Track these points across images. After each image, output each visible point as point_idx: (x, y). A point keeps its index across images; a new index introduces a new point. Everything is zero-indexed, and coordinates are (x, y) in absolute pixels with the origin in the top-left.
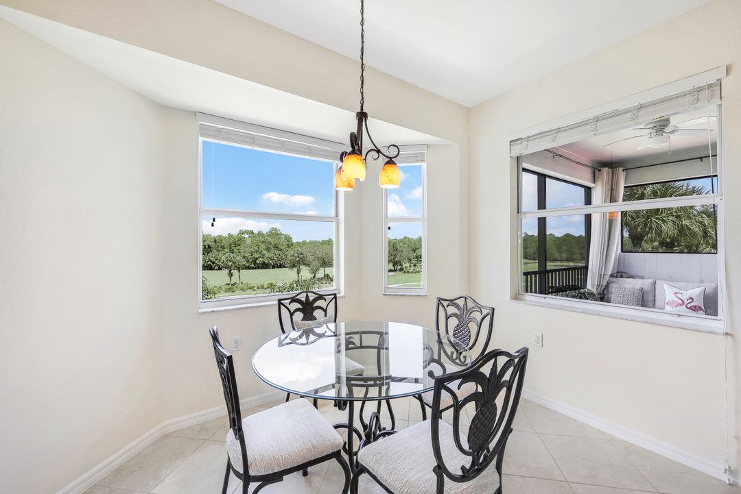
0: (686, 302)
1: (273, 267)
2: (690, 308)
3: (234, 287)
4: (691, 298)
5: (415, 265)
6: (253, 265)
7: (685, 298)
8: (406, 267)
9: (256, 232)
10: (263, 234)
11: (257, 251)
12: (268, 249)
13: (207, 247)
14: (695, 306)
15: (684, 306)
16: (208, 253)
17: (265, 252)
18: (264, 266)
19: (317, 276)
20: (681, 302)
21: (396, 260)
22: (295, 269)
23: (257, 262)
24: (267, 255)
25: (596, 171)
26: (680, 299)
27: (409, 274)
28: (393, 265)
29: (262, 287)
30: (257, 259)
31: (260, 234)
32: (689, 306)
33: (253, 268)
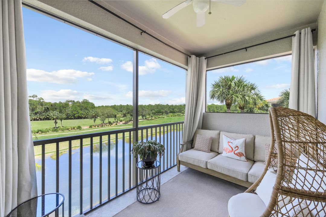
0: (234, 150)
1: (84, 118)
2: (236, 154)
3: (58, 129)
4: (237, 147)
5: (152, 117)
6: (73, 118)
7: (233, 146)
8: (148, 118)
9: (75, 101)
10: (79, 102)
11: (75, 111)
12: (81, 110)
13: (46, 108)
14: (239, 153)
15: (233, 152)
16: (47, 111)
17: (80, 111)
18: (79, 118)
19: (105, 122)
20: (231, 149)
21: (143, 114)
22: (93, 119)
23: (75, 116)
24: (81, 112)
25: (188, 57)
26: (231, 147)
27: (149, 121)
28: (142, 117)
29: (74, 128)
30: (75, 114)
31: (78, 102)
32: (236, 152)
33: (73, 119)
